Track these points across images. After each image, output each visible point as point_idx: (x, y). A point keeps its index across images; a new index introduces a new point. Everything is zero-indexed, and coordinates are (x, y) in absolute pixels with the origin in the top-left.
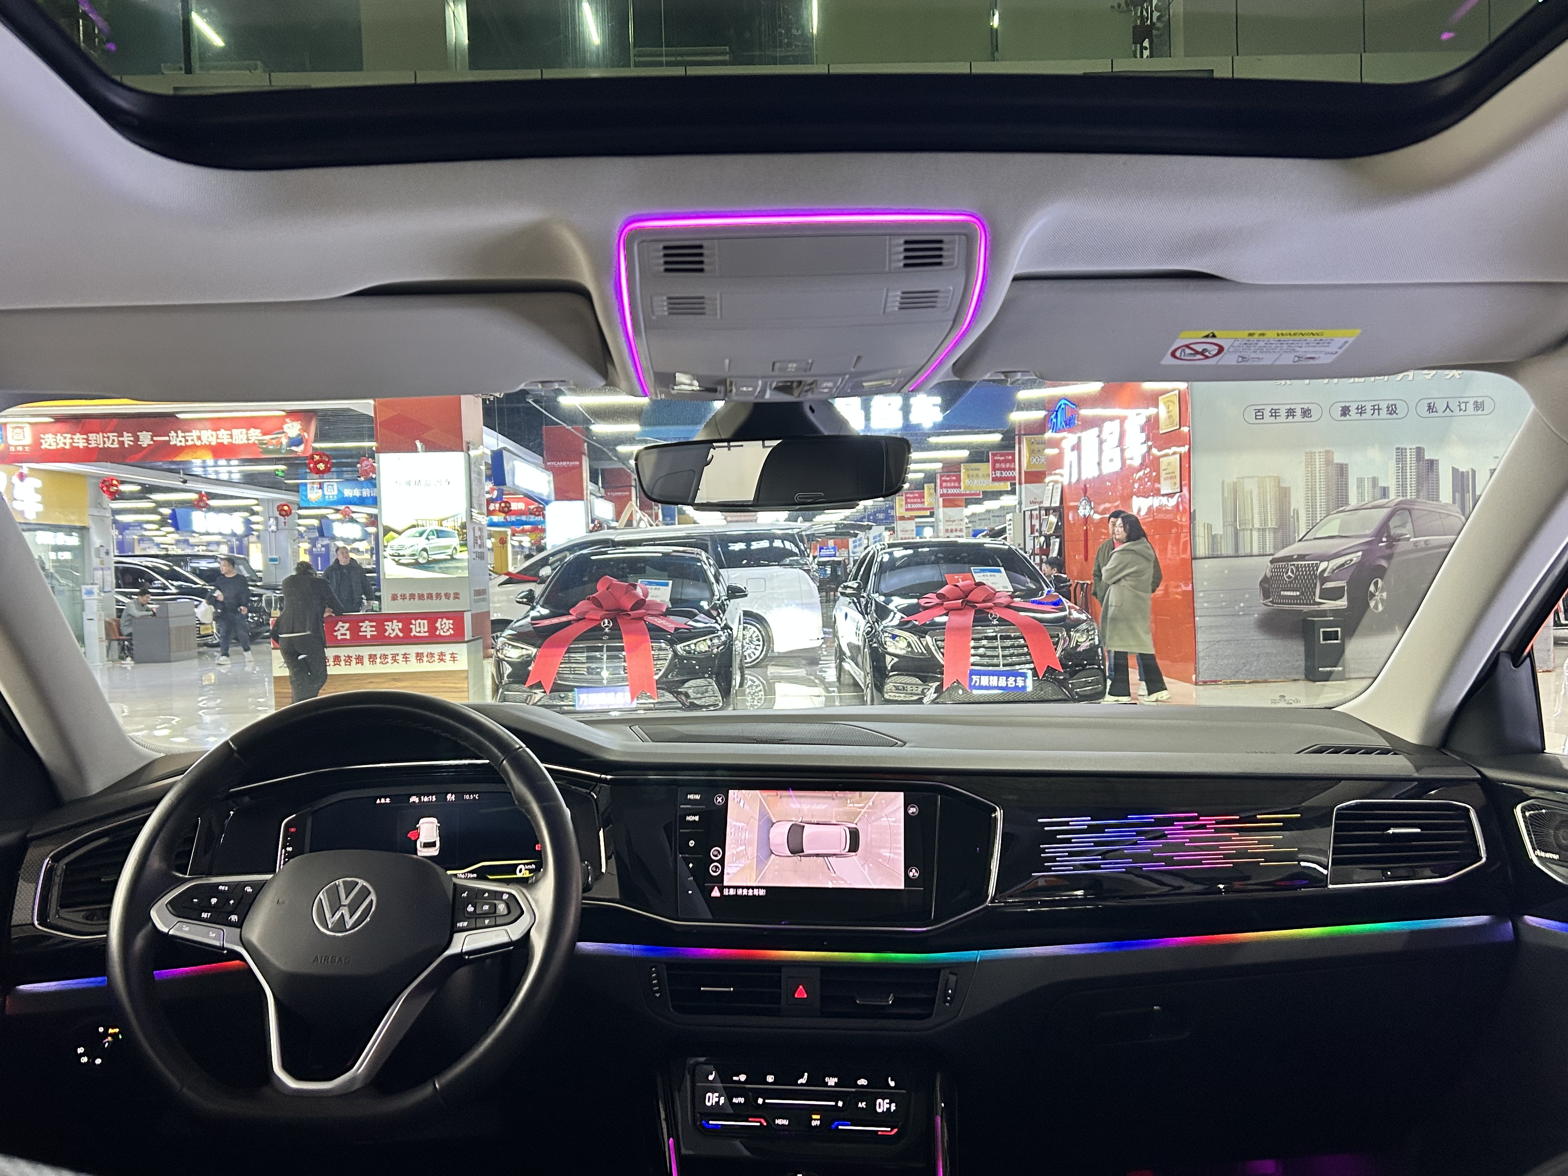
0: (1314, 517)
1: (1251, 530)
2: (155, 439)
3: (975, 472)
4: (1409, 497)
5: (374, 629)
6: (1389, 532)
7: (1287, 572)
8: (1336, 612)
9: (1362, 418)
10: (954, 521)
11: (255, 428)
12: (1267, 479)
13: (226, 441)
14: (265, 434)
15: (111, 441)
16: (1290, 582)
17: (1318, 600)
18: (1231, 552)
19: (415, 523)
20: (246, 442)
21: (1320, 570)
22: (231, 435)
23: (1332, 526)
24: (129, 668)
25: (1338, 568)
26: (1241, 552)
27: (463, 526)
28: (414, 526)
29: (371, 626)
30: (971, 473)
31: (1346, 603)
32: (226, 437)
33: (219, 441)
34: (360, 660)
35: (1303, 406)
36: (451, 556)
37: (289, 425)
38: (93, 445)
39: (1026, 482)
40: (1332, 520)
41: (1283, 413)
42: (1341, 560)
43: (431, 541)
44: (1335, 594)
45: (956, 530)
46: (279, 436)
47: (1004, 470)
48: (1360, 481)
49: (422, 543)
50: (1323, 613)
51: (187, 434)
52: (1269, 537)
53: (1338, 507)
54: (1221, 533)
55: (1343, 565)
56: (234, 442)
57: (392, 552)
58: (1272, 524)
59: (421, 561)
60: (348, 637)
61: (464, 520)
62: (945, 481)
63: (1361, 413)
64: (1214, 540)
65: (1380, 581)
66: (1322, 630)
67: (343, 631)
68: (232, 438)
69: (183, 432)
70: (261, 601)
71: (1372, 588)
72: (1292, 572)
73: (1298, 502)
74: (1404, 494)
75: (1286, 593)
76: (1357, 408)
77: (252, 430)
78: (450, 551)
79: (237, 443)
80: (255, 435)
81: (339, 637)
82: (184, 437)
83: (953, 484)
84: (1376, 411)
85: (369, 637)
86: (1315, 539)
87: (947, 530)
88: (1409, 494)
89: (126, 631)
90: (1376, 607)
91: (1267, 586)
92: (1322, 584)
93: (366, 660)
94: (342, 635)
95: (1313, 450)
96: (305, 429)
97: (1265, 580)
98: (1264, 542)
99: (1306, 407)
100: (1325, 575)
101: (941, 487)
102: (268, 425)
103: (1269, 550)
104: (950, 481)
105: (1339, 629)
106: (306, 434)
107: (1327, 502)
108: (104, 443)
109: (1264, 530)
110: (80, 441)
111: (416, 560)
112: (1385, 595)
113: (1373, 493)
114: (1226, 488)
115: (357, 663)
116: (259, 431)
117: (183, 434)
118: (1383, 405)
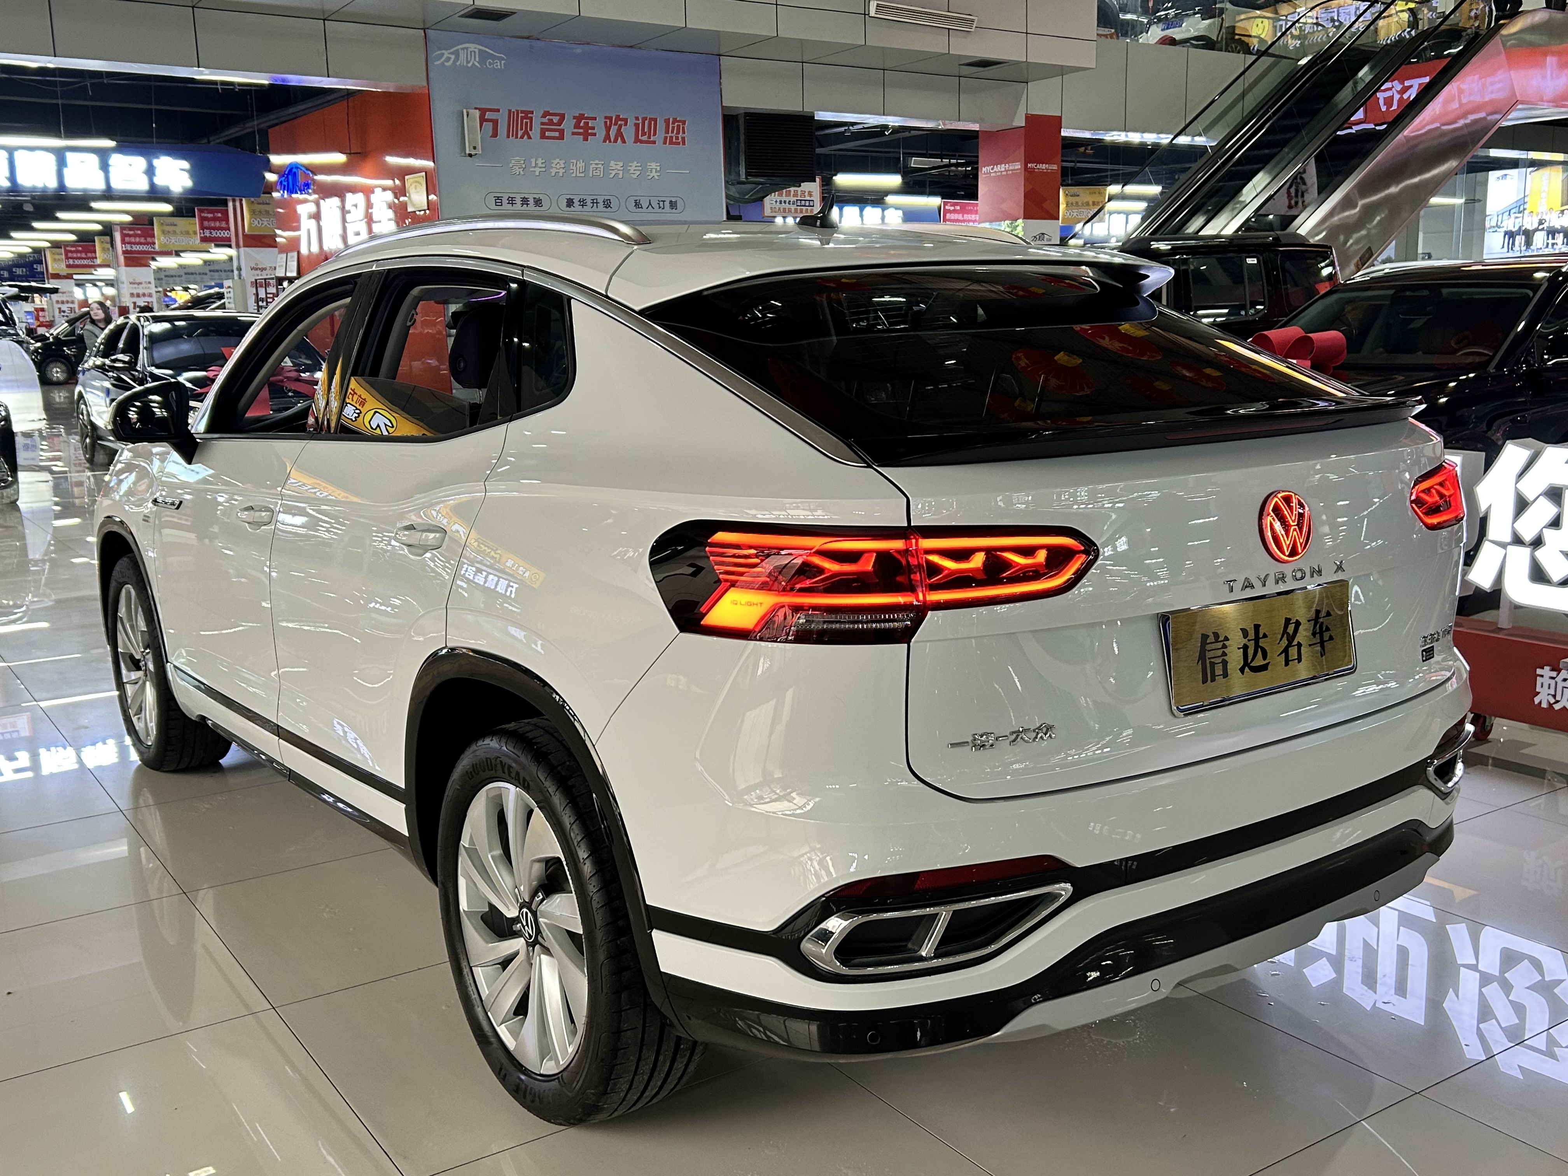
3: (171, 228)
9: (583, 210)
10: (141, 283)
30: (167, 228)
35: (535, 196)
39: (244, 246)
41: (520, 201)
45: (144, 295)
47: (215, 229)
62: (129, 236)
63: (583, 205)
76: (580, 201)
83: (137, 240)
84: (595, 204)
87: (132, 295)
99: (537, 196)
101: (123, 242)
104: (135, 236)
118: (600, 200)
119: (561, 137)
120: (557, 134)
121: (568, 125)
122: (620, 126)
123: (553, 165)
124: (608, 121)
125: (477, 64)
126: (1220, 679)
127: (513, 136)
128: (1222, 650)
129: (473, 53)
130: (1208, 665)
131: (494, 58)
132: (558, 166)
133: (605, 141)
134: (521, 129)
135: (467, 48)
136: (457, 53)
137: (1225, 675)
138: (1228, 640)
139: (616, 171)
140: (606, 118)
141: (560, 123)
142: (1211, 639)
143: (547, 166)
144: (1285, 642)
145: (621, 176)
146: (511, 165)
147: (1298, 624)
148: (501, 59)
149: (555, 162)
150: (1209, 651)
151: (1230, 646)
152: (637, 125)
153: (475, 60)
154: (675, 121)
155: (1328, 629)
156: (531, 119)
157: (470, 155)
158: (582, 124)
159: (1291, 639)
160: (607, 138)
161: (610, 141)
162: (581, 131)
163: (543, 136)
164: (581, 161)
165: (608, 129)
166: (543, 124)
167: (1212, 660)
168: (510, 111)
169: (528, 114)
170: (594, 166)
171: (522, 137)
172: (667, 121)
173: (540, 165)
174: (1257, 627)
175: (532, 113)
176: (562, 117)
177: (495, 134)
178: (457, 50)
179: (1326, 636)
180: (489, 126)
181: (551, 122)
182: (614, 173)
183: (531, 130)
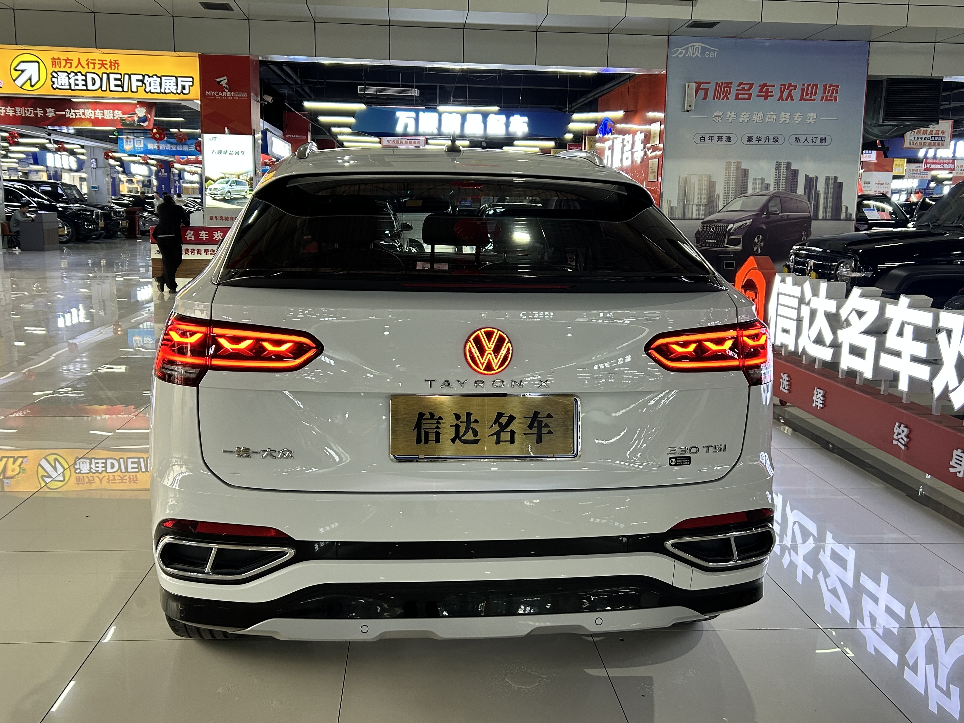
0: (728, 199)
1: (693, 204)
2: (57, 113)
4: (780, 190)
5: (207, 235)
6: (768, 209)
7: (710, 229)
8: (735, 252)
9: (759, 143)
11: (118, 110)
12: (704, 176)
13: (100, 117)
14: (124, 113)
15: (30, 112)
16: (712, 235)
17: (726, 245)
18: (681, 217)
19: (223, 176)
20: (113, 118)
21: (728, 229)
22: (103, 114)
23: (737, 205)
24: (17, 253)
25: (738, 228)
26: (686, 217)
27: (251, 179)
28: (223, 178)
29: (206, 234)
31: (741, 248)
32: (100, 114)
33: (96, 116)
34: (199, 252)
35: (727, 135)
36: (244, 196)
37: (139, 109)
38: (18, 115)
40: (737, 201)
41: (716, 138)
42: (740, 224)
43: (233, 187)
44: (735, 242)
46: (133, 115)
48: (755, 180)
49: (227, 188)
50: (728, 253)
51: (76, 111)
52: (702, 209)
53: (741, 194)
54: (676, 206)
55: (741, 226)
56: (105, 118)
57: (210, 192)
58: (704, 202)
59: (227, 198)
60: (193, 239)
61: (252, 176)
63: (759, 141)
64: (672, 209)
65: (761, 236)
66: (725, 262)
67: (190, 235)
68: (104, 115)
69: (73, 110)
70: (92, 215)
71: (756, 240)
72: (713, 229)
73: (720, 190)
74: (778, 189)
75: (709, 241)
76: (757, 138)
77: (116, 111)
78: (243, 193)
79: (107, 118)
80: (118, 114)
81: (188, 239)
82: (75, 113)
84: (767, 140)
85: (204, 239)
86: (727, 211)
88: (781, 188)
89: (14, 229)
90: (757, 250)
91: (699, 236)
92: (729, 237)
93: (203, 252)
94: (189, 237)
95: (730, 161)
96: (149, 112)
97: (698, 233)
98: (699, 212)
99: (728, 135)
100: (731, 232)
102: (126, 108)
103: (702, 216)
105: (734, 262)
106: (149, 115)
107: (736, 190)
108: (25, 113)
109: (700, 205)
110: (10, 111)
111: (224, 197)
112: (762, 244)
113: (762, 187)
114: (681, 180)
115: (198, 254)
116: (120, 112)
117: (74, 111)
118: (771, 137)
119: (749, 98)
120: (746, 96)
121: (755, 91)
122: (791, 90)
123: (742, 116)
124: (783, 87)
125: (699, 55)
126: (432, 444)
127: (717, 98)
128: (436, 425)
129: (697, 49)
130: (423, 433)
131: (710, 51)
132: (745, 117)
133: (779, 100)
134: (723, 94)
135: (694, 46)
136: (687, 49)
137: (437, 441)
138: (442, 419)
139: (784, 119)
140: (781, 85)
141: (749, 89)
142: (428, 416)
143: (737, 116)
144: (496, 428)
145: (787, 122)
146: (713, 116)
147: (511, 419)
148: (715, 51)
149: (743, 114)
150: (424, 424)
151: (443, 423)
152: (803, 90)
153: (698, 53)
154: (831, 85)
155: (547, 426)
156: (730, 88)
157: (688, 111)
158: (764, 90)
159: (503, 428)
160: (781, 98)
161: (782, 100)
162: (764, 94)
163: (737, 98)
164: (761, 113)
165: (782, 92)
166: (737, 90)
167: (427, 430)
168: (717, 83)
169: (728, 85)
170: (770, 116)
171: (723, 99)
172: (825, 86)
173: (732, 116)
174: (469, 415)
175: (732, 83)
176: (751, 85)
177: (705, 98)
178: (688, 47)
179: (544, 430)
180: (701, 93)
181: (743, 89)
182: (783, 120)
183: (729, 94)
